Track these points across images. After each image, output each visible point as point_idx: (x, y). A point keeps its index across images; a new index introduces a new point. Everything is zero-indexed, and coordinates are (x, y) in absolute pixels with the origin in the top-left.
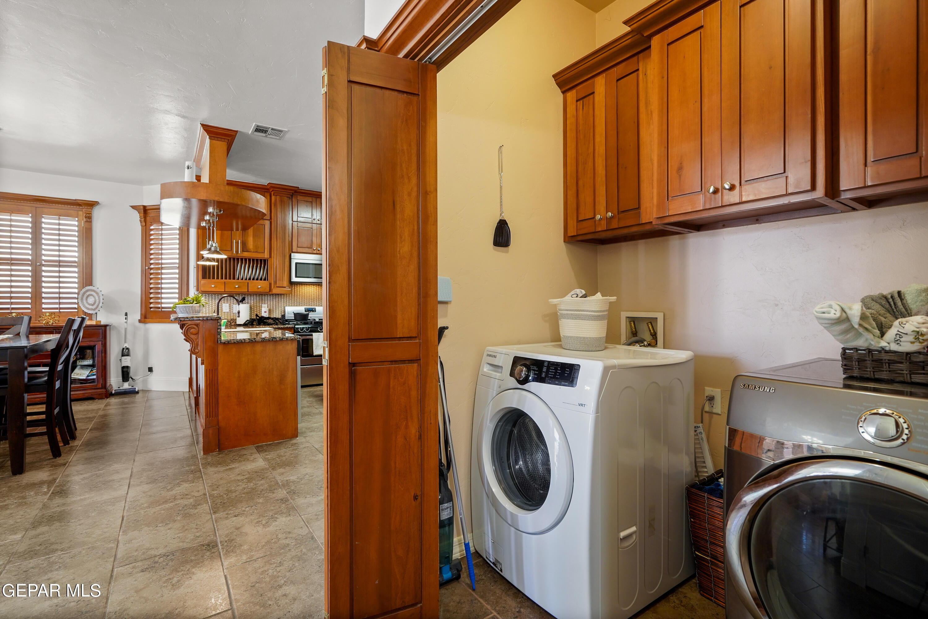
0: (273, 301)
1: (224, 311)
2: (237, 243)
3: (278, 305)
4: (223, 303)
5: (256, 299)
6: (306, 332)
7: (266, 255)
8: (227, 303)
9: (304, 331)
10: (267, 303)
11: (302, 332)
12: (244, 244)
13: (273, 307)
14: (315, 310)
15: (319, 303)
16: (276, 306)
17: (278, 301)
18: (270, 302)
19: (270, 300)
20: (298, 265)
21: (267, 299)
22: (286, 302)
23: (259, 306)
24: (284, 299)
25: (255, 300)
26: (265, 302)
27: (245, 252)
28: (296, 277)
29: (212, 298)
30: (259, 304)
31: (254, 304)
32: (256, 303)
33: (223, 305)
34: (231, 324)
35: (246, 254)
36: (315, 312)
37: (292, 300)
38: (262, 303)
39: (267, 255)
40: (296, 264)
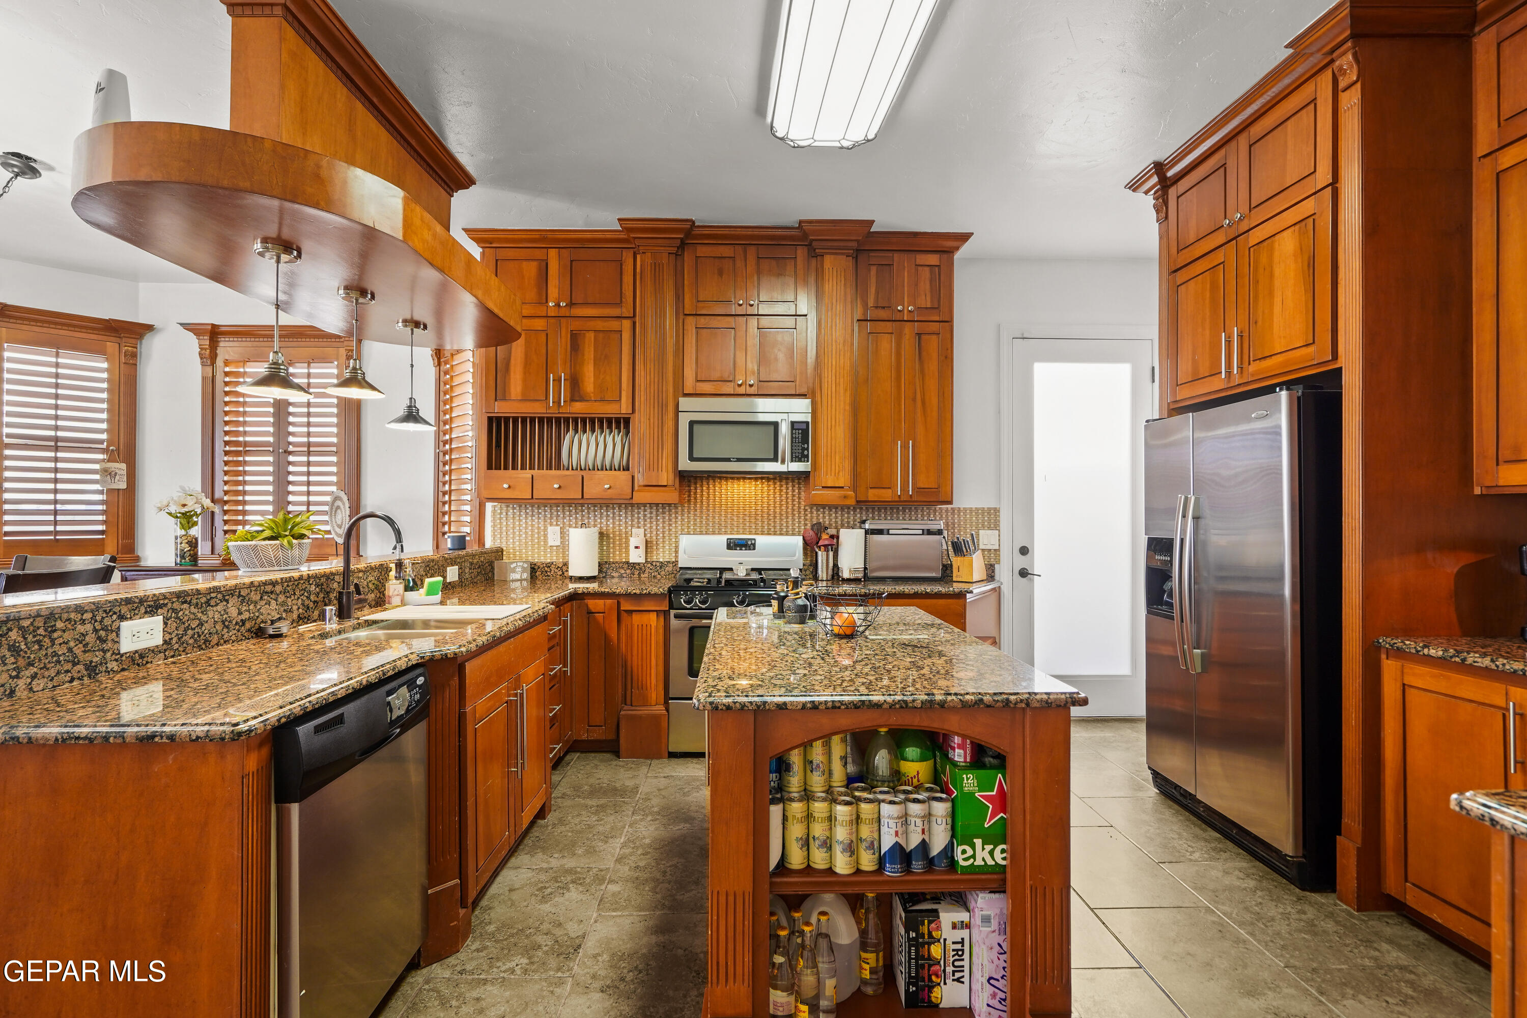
0: (657, 520)
1: (550, 544)
2: (558, 380)
3: (670, 530)
4: (548, 526)
5: (620, 516)
6: (701, 609)
7: (624, 408)
8: (557, 525)
9: (696, 605)
10: (645, 525)
11: (688, 606)
12: (575, 383)
13: (657, 535)
14: (754, 545)
15: (769, 524)
16: (663, 532)
17: (670, 520)
18: (651, 523)
19: (651, 518)
20: (696, 427)
21: (645, 516)
22: (689, 522)
23: (626, 533)
24: (683, 515)
25: (617, 518)
26: (639, 522)
27: (577, 401)
28: (692, 458)
29: (527, 514)
30: (626, 528)
31: (614, 527)
32: (620, 525)
33: (549, 530)
34: (563, 573)
35: (578, 408)
36: (754, 549)
37: (702, 517)
38: (632, 526)
39: (627, 407)
40: (692, 424)
